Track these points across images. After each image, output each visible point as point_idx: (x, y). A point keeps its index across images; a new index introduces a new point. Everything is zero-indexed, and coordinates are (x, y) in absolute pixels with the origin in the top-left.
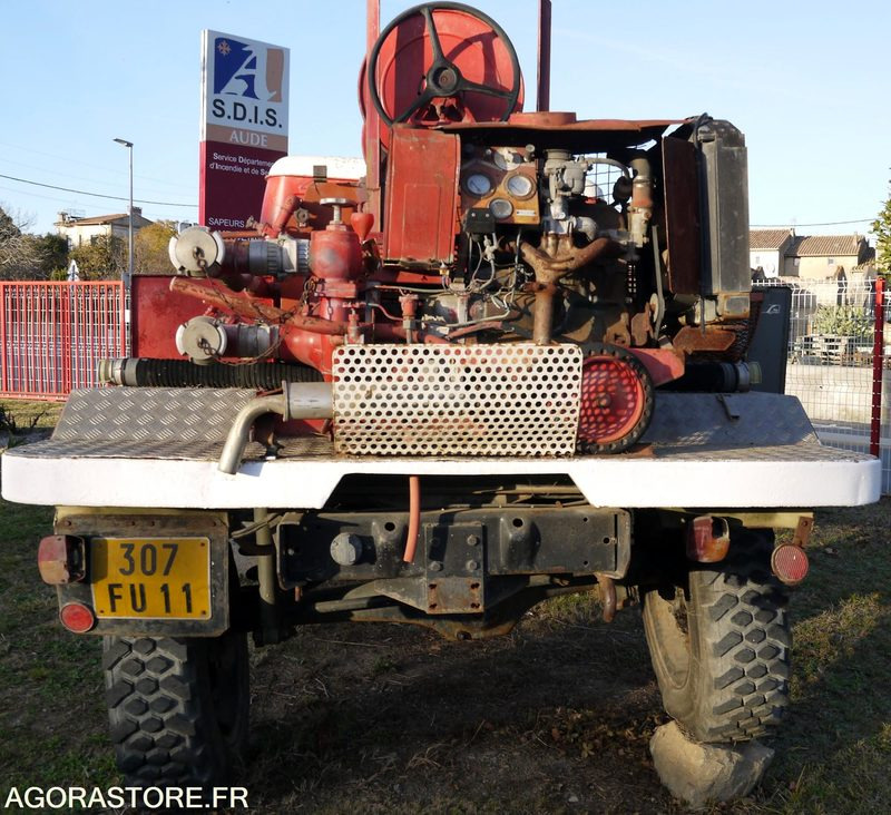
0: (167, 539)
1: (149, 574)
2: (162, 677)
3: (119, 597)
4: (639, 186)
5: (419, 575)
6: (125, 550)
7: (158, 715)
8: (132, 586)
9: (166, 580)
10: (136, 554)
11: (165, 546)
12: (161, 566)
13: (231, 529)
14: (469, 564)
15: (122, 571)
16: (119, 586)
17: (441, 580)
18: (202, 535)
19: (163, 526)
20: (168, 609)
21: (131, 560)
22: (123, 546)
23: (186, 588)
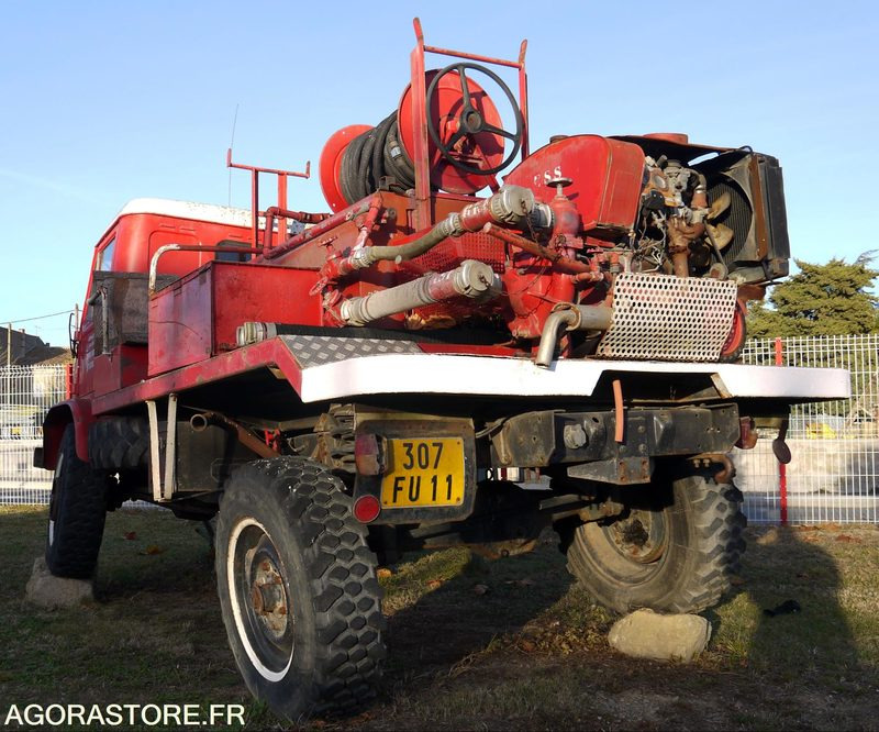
0: (436, 440)
1: (424, 467)
2: (363, 580)
3: (401, 489)
4: (699, 192)
5: (611, 457)
6: (407, 448)
7: (361, 614)
8: (412, 478)
9: (435, 472)
10: (414, 451)
11: (434, 445)
12: (432, 461)
13: (477, 430)
14: (642, 446)
15: (405, 466)
16: (403, 478)
17: (626, 459)
18: (456, 436)
19: (431, 429)
20: (434, 499)
21: (411, 456)
22: (405, 445)
23: (449, 479)
